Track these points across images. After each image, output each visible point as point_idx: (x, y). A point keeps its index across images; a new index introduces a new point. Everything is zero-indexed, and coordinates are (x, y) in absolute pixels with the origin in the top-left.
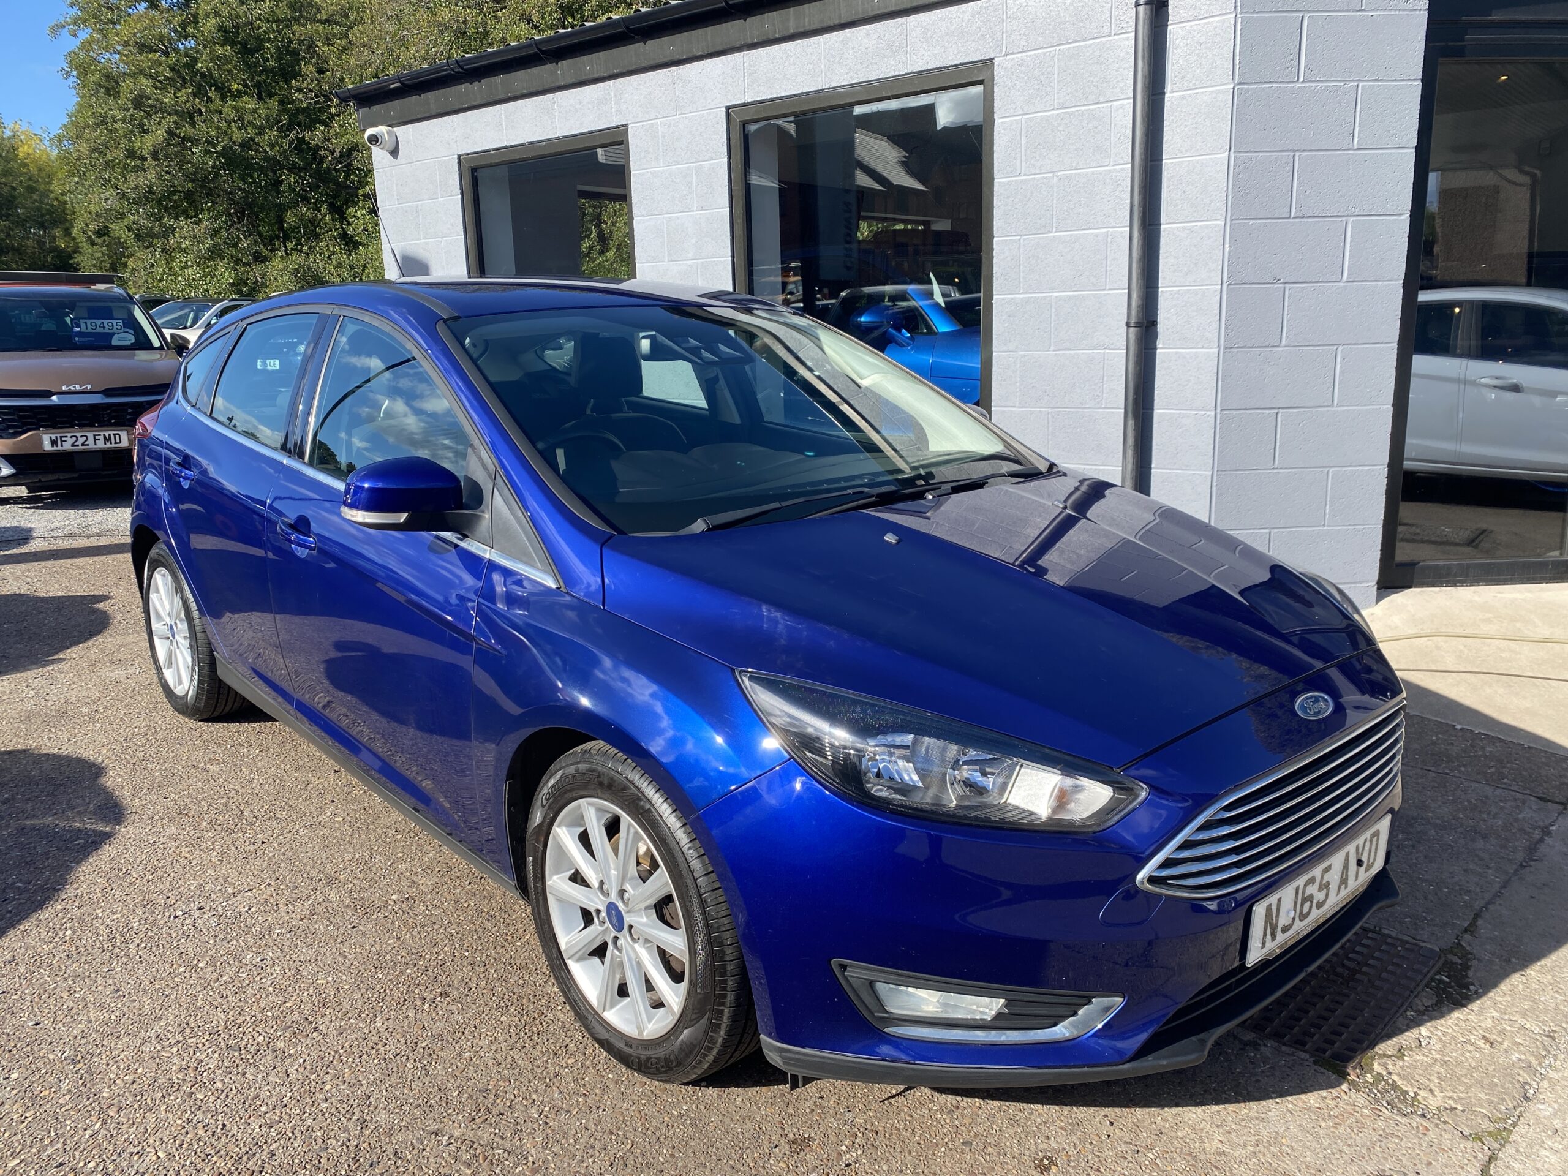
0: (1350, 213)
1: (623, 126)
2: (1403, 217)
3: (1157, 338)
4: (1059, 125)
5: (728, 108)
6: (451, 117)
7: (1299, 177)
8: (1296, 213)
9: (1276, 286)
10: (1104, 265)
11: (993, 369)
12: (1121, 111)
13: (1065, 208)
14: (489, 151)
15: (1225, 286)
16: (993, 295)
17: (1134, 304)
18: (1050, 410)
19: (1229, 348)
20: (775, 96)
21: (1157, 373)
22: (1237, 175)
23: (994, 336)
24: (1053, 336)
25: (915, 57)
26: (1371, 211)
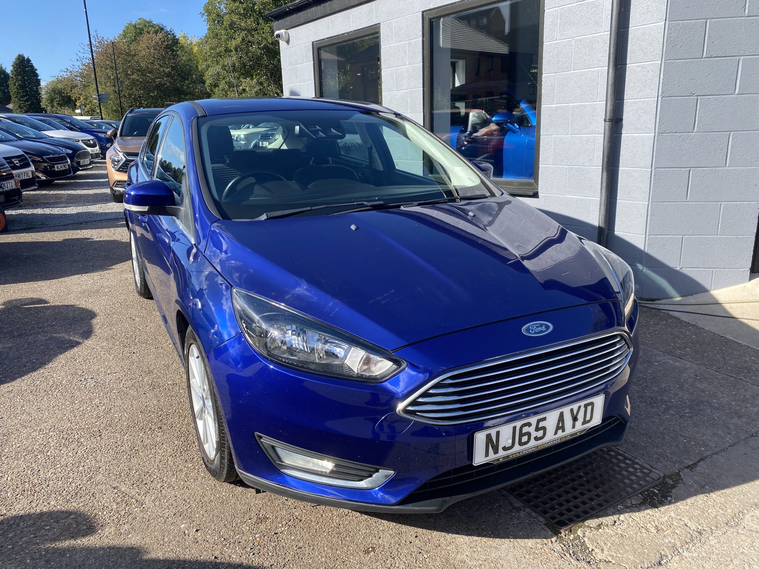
0: (741, 54)
1: (378, 24)
3: (622, 128)
4: (577, 11)
5: (423, 12)
6: (310, 24)
7: (709, 34)
8: (706, 54)
9: (692, 97)
10: (596, 88)
11: (541, 145)
13: (578, 57)
14: (324, 39)
15: (660, 98)
16: (541, 105)
17: (608, 109)
18: (567, 167)
19: (662, 133)
20: (443, 4)
21: (622, 147)
22: (669, 34)
23: (541, 127)
24: (570, 127)
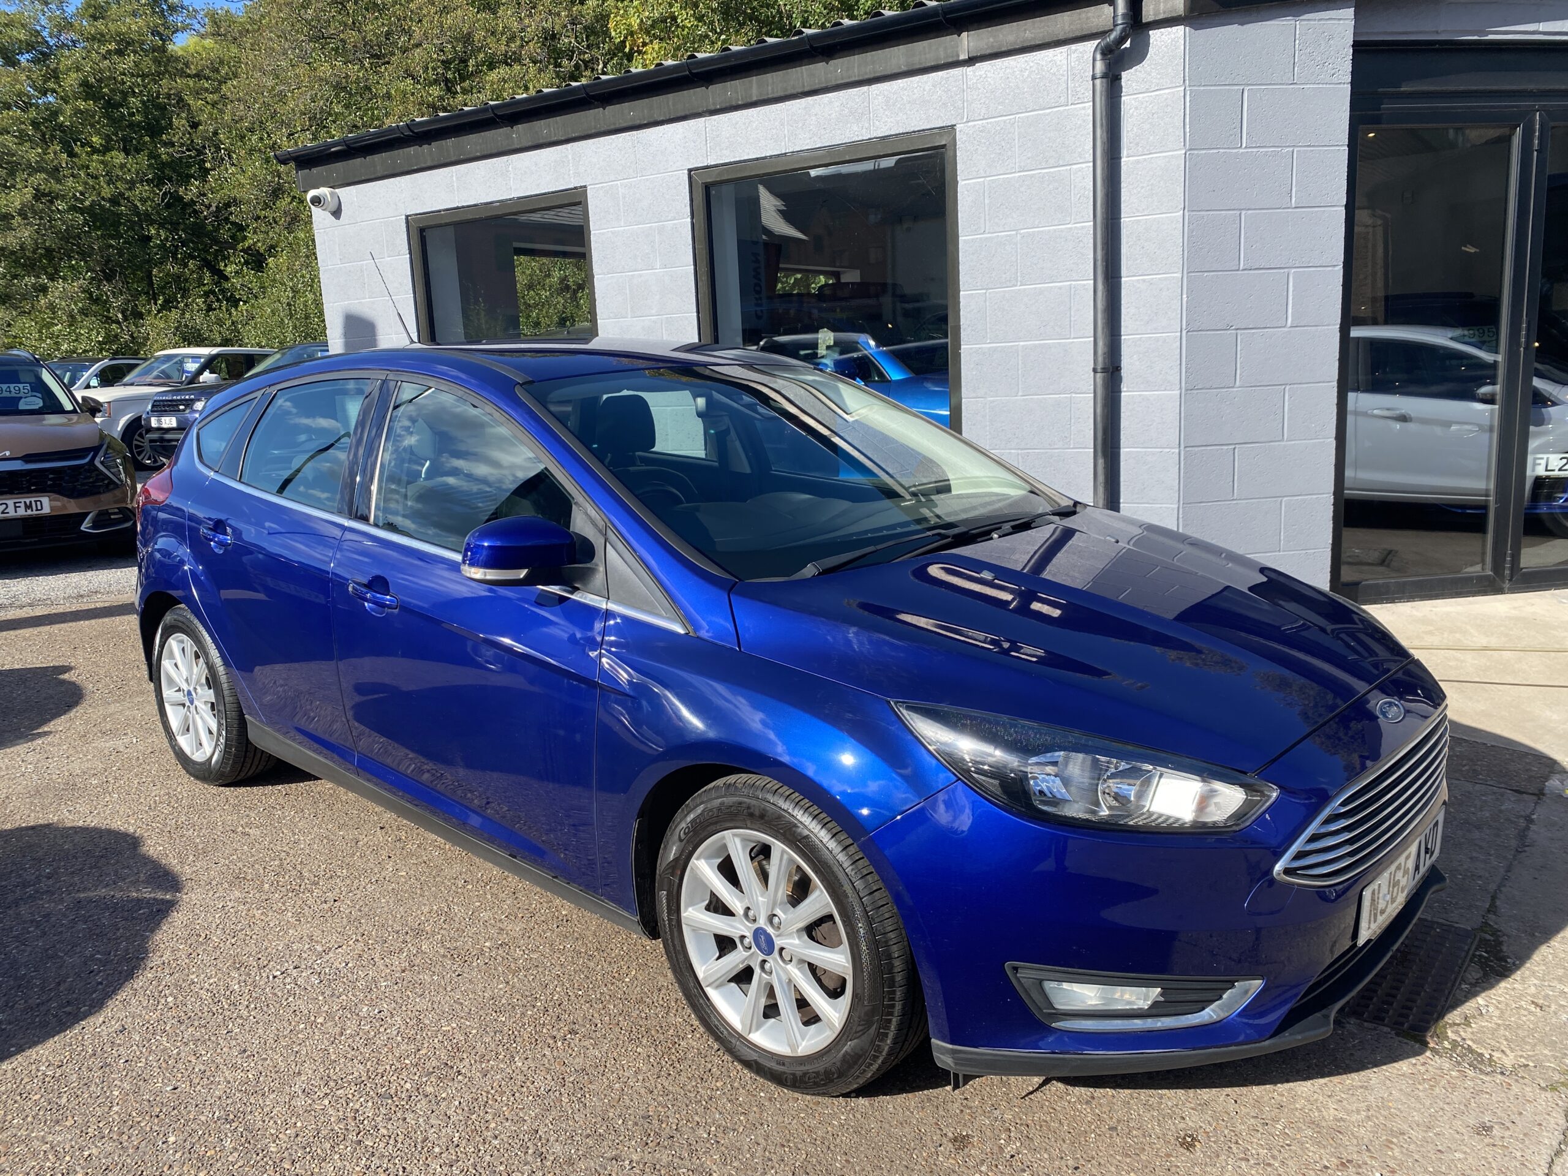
0: (1290, 265)
1: (581, 187)
2: (1336, 268)
3: (1121, 382)
4: (1020, 186)
5: (690, 171)
6: (399, 179)
7: (1245, 234)
8: (1244, 265)
9: (1229, 332)
10: (1068, 315)
12: (1080, 173)
13: (1029, 264)
14: (439, 211)
15: (1184, 332)
16: (960, 345)
17: (1100, 351)
18: (1020, 451)
19: (1191, 389)
20: (738, 159)
21: (1122, 415)
22: (1191, 231)
23: (963, 384)
24: (1020, 383)
25: (877, 123)
26: (1309, 262)
